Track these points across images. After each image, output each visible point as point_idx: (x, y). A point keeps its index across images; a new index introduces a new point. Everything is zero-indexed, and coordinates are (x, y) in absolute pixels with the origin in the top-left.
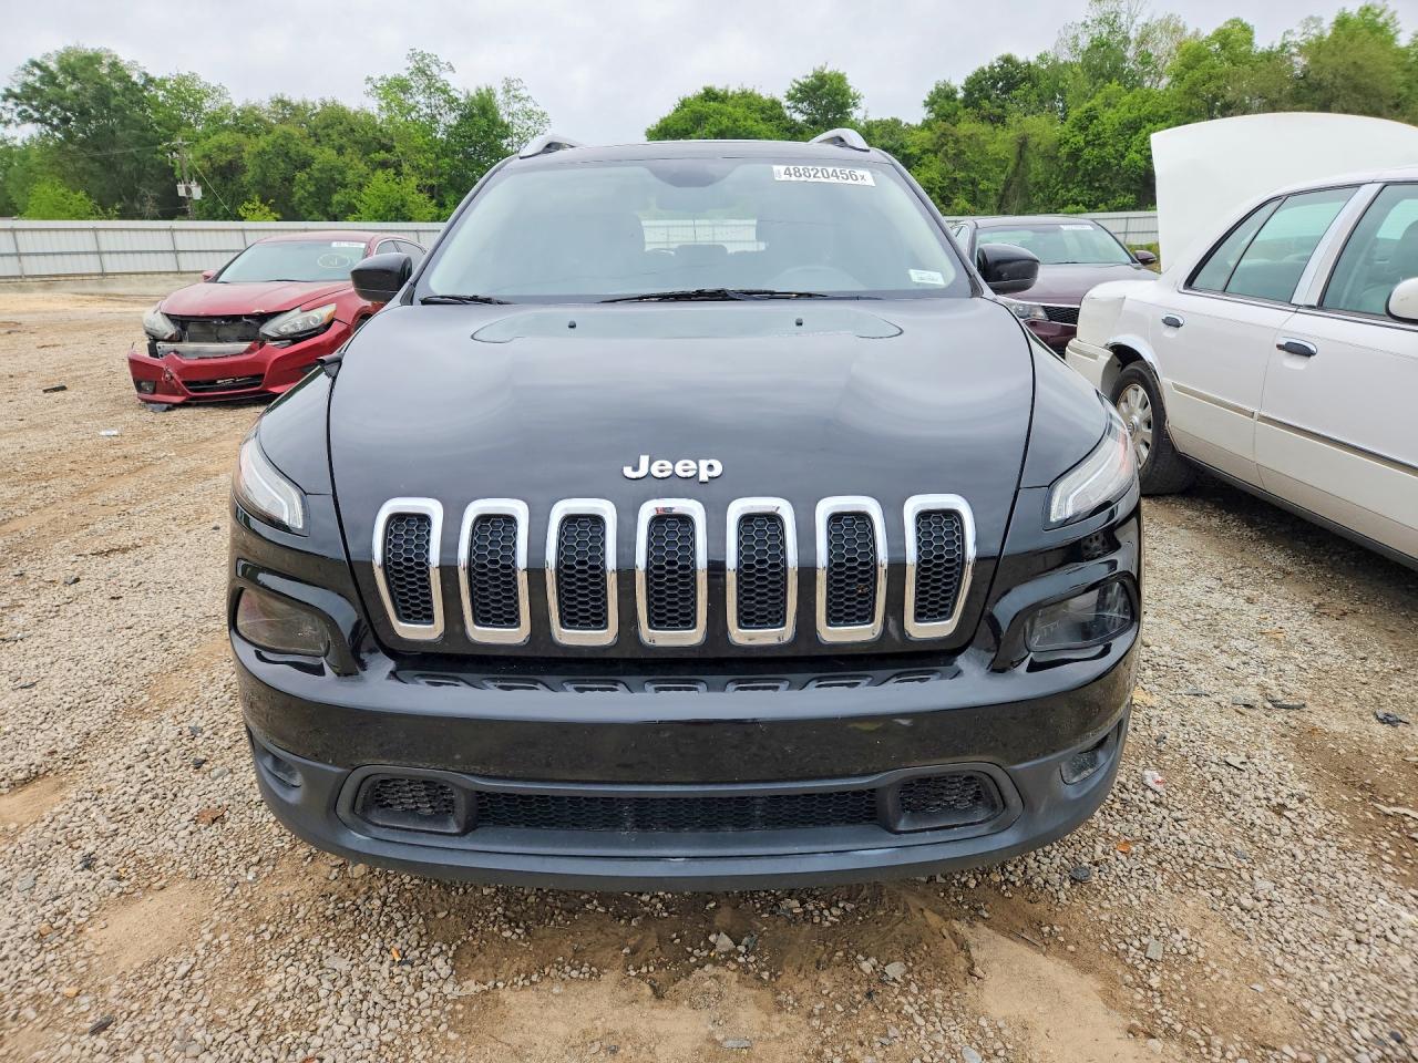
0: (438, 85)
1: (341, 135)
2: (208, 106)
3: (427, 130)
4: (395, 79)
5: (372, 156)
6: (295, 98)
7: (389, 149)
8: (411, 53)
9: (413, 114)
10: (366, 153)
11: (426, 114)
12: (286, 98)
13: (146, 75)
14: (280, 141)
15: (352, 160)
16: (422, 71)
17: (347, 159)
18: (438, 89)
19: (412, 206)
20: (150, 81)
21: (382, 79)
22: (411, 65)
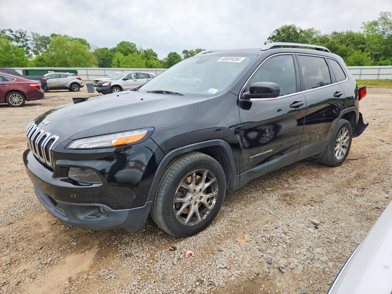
0: (388, 22)
1: (349, 40)
2: (314, 36)
3: (380, 37)
4: (373, 22)
5: (358, 46)
6: (339, 31)
7: (363, 44)
8: (381, 13)
9: (377, 32)
10: (356, 46)
11: (382, 32)
12: (337, 32)
13: (301, 30)
14: (330, 44)
15: (350, 48)
16: (383, 18)
17: (349, 48)
18: (388, 23)
19: (365, 61)
20: (301, 31)
21: (368, 22)
22: (380, 17)
